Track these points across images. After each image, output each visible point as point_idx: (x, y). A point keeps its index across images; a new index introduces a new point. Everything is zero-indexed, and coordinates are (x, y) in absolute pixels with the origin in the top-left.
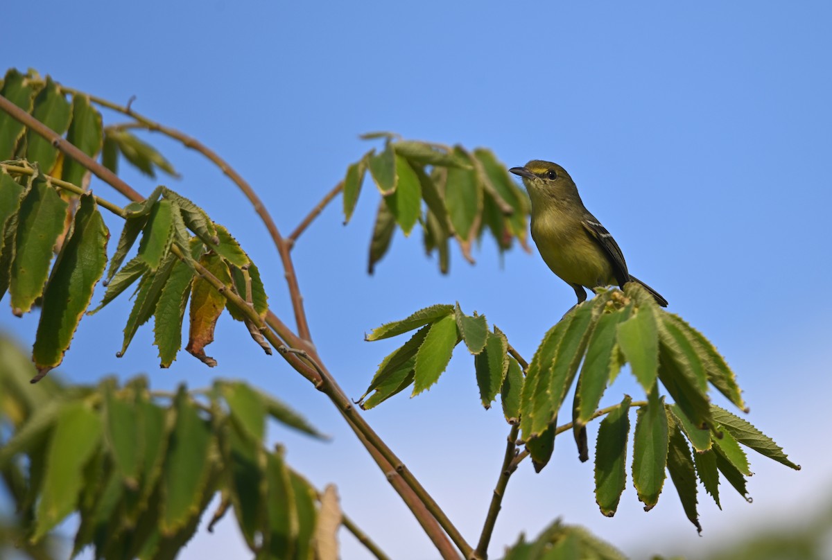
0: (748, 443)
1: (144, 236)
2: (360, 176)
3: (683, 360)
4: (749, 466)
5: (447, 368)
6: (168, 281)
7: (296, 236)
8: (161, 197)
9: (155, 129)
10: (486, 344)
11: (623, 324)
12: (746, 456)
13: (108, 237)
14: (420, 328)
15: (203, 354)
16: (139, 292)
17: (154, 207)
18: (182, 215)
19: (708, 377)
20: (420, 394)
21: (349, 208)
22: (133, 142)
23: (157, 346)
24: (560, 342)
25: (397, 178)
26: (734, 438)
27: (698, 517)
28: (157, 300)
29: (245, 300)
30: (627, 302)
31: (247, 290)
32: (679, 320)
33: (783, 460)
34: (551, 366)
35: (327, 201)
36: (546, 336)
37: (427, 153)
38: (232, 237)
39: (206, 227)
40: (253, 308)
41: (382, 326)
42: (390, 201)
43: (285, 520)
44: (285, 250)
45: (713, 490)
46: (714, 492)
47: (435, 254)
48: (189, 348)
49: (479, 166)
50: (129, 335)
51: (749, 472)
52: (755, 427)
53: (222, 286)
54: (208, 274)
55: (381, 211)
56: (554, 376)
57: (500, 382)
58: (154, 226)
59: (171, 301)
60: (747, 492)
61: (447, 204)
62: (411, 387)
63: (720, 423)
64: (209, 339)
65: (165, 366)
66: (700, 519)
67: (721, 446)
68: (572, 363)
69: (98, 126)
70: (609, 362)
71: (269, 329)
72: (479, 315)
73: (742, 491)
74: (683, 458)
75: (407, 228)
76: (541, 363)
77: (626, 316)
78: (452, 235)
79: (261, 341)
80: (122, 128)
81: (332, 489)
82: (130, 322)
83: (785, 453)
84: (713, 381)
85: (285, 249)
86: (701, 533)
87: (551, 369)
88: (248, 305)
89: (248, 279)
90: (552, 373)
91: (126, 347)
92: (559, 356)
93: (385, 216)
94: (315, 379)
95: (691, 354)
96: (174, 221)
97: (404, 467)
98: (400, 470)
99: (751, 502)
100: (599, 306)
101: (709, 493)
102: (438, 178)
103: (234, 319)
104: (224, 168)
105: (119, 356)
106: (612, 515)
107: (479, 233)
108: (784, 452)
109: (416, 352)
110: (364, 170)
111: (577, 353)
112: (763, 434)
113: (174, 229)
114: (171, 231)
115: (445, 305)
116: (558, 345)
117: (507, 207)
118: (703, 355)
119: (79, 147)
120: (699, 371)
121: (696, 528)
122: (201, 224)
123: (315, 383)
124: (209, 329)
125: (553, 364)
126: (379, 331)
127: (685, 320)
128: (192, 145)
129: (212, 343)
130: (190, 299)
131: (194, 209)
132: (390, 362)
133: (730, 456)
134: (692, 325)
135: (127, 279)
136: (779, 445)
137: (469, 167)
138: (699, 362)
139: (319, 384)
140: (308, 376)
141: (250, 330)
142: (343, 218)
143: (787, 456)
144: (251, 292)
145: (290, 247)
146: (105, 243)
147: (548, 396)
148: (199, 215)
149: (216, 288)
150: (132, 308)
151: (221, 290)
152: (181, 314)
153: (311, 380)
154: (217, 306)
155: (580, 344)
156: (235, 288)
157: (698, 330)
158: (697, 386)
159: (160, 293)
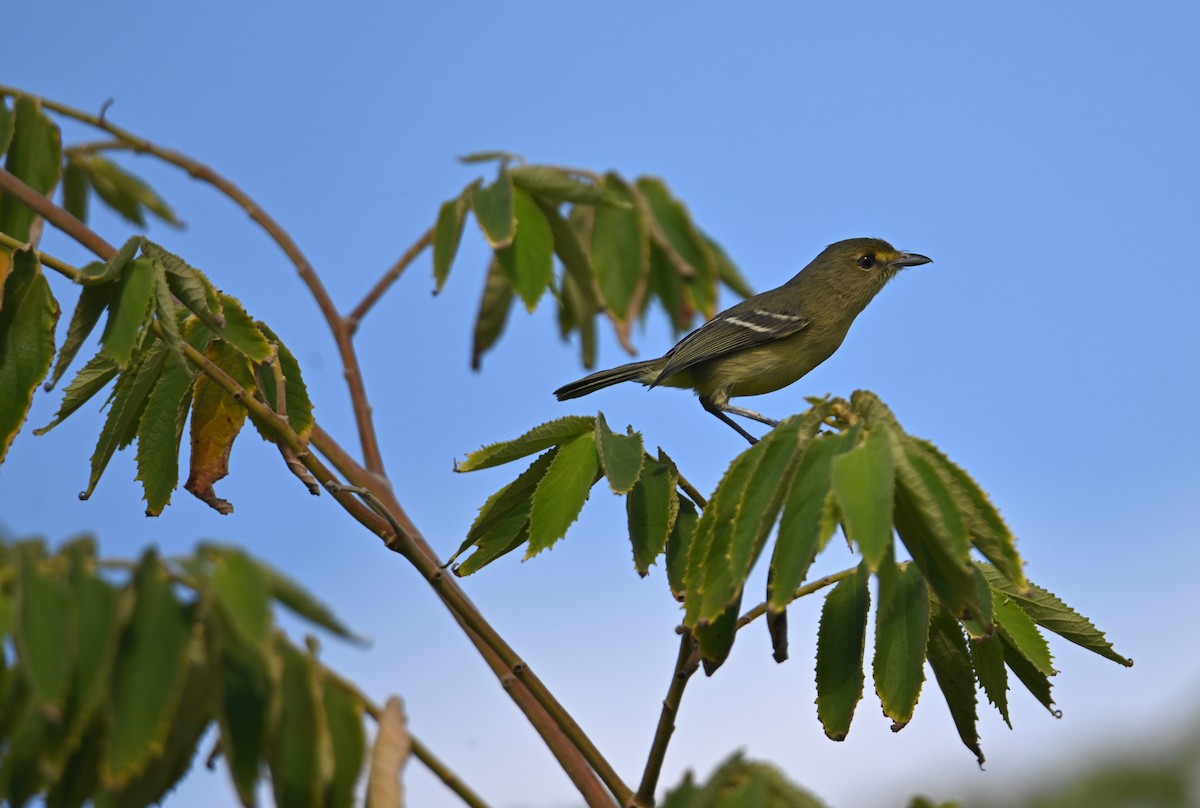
0: (1051, 625)
1: (110, 315)
2: (458, 220)
3: (932, 511)
4: (1051, 660)
5: (580, 515)
6: (158, 382)
7: (361, 312)
8: (139, 253)
9: (143, 149)
10: (638, 479)
11: (843, 456)
12: (1048, 645)
13: (57, 316)
14: (543, 452)
15: (212, 494)
16: (114, 398)
17: (127, 267)
18: (168, 281)
19: (972, 538)
20: (538, 554)
21: (442, 270)
22: (111, 171)
23: (141, 483)
24: (749, 481)
25: (515, 222)
26: (1030, 618)
27: (979, 741)
28: (140, 411)
29: (275, 411)
30: (853, 420)
31: (278, 395)
32: (932, 451)
33: (1106, 651)
34: (732, 518)
35: (409, 258)
36: (731, 467)
37: (560, 183)
38: (249, 314)
39: (205, 299)
40: (287, 423)
41: (482, 449)
42: (504, 258)
43: (310, 760)
44: (344, 335)
45: (999, 699)
46: (1001, 703)
47: (575, 338)
48: (189, 486)
49: (644, 205)
50: (99, 464)
51: (1052, 669)
52: (1063, 602)
53: (238, 390)
54: (217, 370)
55: (492, 273)
56: (739, 532)
57: (664, 537)
58: (125, 299)
59: (164, 412)
60: (1053, 702)
61: (594, 262)
62: (526, 545)
63: (1009, 596)
64: (221, 471)
65: (153, 513)
66: (982, 743)
67: (1008, 631)
68: (765, 513)
69: (54, 144)
70: (820, 516)
71: (313, 457)
72: (635, 431)
73: (1046, 700)
74: (954, 650)
75: (531, 301)
76: (719, 511)
77: (848, 444)
78: (601, 310)
79: (303, 474)
80: (93, 149)
81: (396, 704)
82: (100, 446)
83: (1108, 641)
84: (979, 544)
85: (344, 332)
86: (984, 765)
87: (733, 521)
88: (279, 419)
89: (281, 378)
90: (735, 528)
91: (93, 484)
92: (747, 501)
93: (498, 281)
94: (384, 532)
95: (946, 503)
96: (156, 291)
97: (525, 666)
98: (518, 671)
99: (1059, 717)
100: (810, 425)
101: (993, 703)
102: (580, 223)
103: (264, 439)
104: (251, 211)
105: (84, 497)
106: (841, 738)
107: (643, 308)
108: (1108, 639)
109: (533, 491)
110: (465, 211)
111: (773, 498)
112: (1075, 611)
113: (154, 302)
114: (150, 307)
115: (580, 416)
116: (745, 485)
117: (686, 268)
118: (964, 506)
119: (23, 178)
120: (956, 528)
121: (976, 758)
122: (198, 295)
123: (384, 538)
124: (221, 455)
125: (737, 514)
126: (477, 456)
127: (942, 450)
128: (200, 174)
129: (226, 478)
130: (191, 410)
131: (188, 272)
132: (495, 505)
133: (1022, 646)
134: (951, 459)
135: (96, 379)
136: (1099, 628)
137: (627, 205)
138: (957, 515)
139: (391, 540)
140: (375, 528)
141: (285, 457)
142: (432, 284)
143: (1112, 645)
144: (284, 399)
145: (352, 329)
146: (52, 324)
147: (727, 563)
148: (195, 281)
149: (230, 393)
150: (104, 424)
151: (237, 396)
152: (177, 434)
153: (379, 535)
154: (233, 420)
155: (779, 485)
156: (262, 392)
157: (961, 466)
158: (952, 550)
159: (146, 401)
